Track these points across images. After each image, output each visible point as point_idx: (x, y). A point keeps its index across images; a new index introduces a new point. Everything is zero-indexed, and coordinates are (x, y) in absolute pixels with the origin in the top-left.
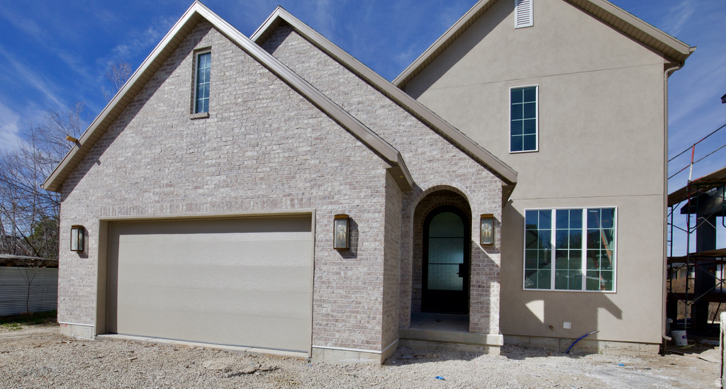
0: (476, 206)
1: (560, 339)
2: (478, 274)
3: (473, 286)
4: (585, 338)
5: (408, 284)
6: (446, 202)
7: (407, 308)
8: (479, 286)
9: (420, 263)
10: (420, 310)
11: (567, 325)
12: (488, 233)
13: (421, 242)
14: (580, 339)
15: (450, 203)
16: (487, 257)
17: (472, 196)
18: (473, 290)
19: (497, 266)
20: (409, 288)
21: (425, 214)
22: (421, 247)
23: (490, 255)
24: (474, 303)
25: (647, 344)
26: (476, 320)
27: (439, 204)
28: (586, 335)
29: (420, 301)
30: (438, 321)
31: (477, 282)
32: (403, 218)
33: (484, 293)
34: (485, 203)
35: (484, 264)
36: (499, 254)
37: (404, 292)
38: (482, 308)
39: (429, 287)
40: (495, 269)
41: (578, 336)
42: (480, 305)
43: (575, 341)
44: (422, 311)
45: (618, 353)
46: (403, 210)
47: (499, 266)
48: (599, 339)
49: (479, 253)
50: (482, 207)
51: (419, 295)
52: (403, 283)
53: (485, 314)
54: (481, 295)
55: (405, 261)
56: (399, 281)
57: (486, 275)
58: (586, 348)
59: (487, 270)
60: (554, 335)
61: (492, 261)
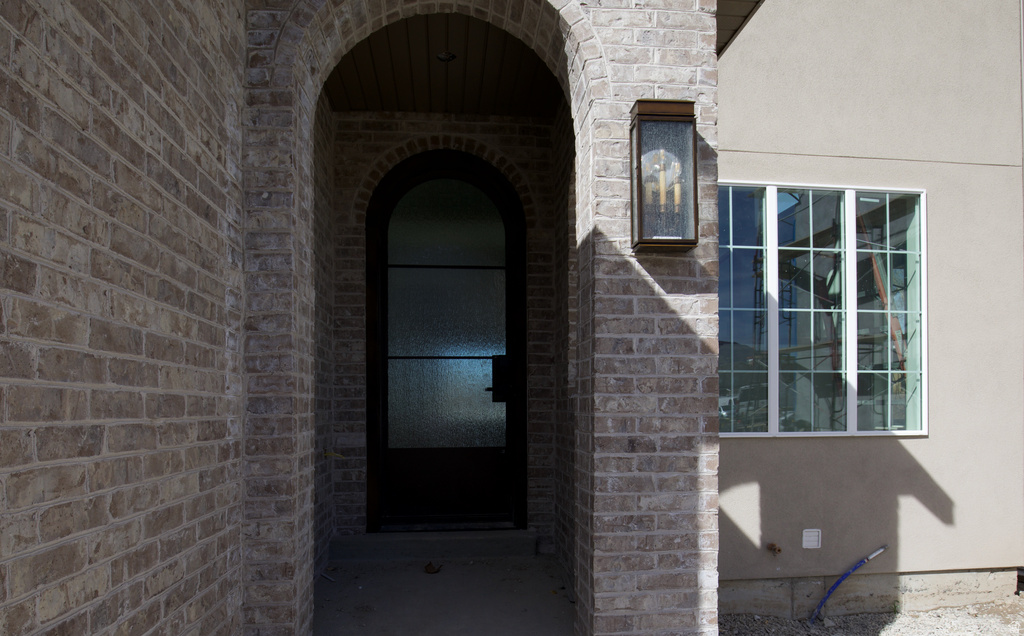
0: (609, 70)
1: (794, 581)
2: (625, 386)
3: (605, 443)
4: (856, 572)
5: (290, 448)
6: (447, 139)
7: (288, 571)
8: (633, 445)
9: (358, 353)
10: (363, 528)
11: (811, 539)
12: (670, 194)
13: (358, 277)
14: (845, 576)
15: (458, 140)
16: (663, 306)
17: (587, 19)
18: (605, 461)
19: (705, 349)
20: (298, 468)
21: (373, 174)
22: (362, 295)
23: (675, 301)
24: (612, 527)
25: (992, 570)
26: (622, 603)
27: (423, 142)
28: (861, 563)
29: (364, 495)
30: (430, 569)
31: (623, 424)
32: (252, 101)
33: (654, 476)
34: (645, 56)
35: (651, 339)
36: (714, 297)
37: (266, 491)
38: (647, 544)
39: (395, 441)
40: (699, 361)
41: (838, 568)
42: (637, 533)
43: (833, 582)
44: (369, 530)
45: (931, 603)
46: (253, 61)
47: (715, 347)
48: (902, 569)
49: (627, 290)
50: (635, 74)
51: (359, 472)
52: (263, 440)
53: (659, 571)
54: (639, 485)
55: (268, 327)
56: (236, 432)
57: (661, 389)
58: (857, 599)
59: (664, 366)
60: (779, 571)
61: (684, 328)
